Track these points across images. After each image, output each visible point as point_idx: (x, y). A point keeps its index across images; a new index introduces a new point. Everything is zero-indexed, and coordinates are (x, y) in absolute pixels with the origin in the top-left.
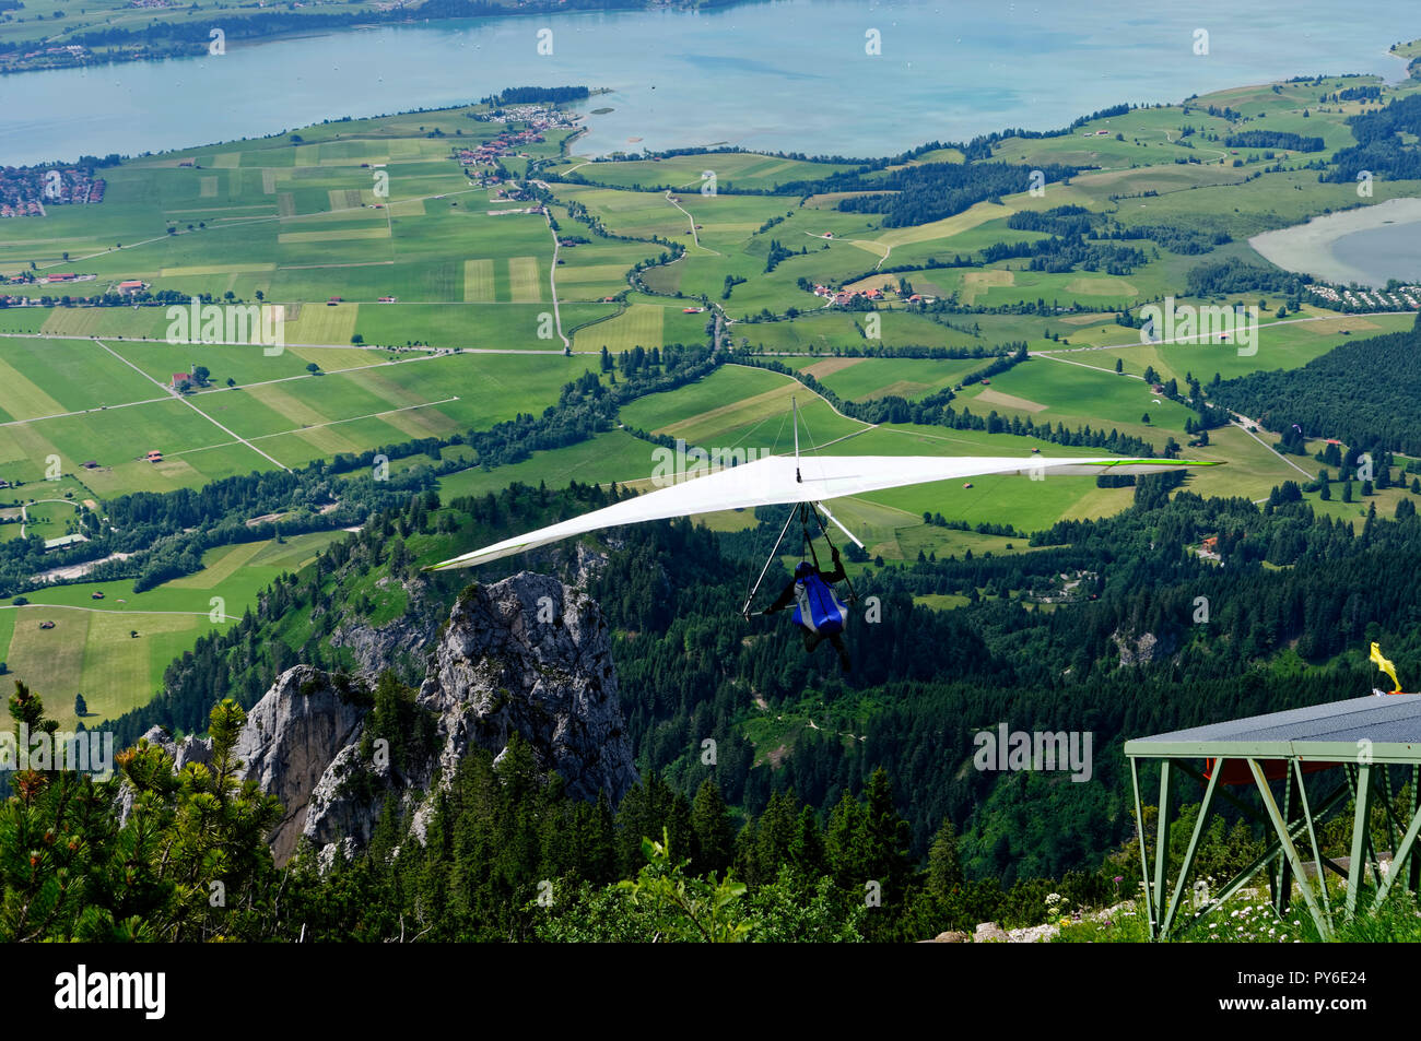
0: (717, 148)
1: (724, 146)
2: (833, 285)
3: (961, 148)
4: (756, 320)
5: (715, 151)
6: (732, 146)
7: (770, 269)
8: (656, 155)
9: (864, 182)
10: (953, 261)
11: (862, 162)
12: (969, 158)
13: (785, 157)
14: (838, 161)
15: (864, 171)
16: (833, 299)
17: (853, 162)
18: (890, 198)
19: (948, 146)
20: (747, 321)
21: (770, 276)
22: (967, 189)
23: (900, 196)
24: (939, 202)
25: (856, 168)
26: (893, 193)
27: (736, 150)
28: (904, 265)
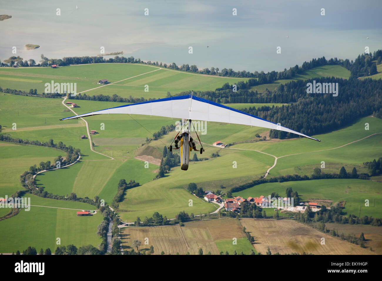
0: (113, 57)
1: (120, 56)
2: (224, 191)
3: (346, 64)
4: (149, 223)
5: (111, 61)
6: (127, 57)
7: (162, 174)
8: (54, 62)
9: (253, 94)
10: (338, 172)
11: (252, 75)
12: (355, 74)
13: (177, 69)
14: (228, 73)
15: (253, 84)
16: (222, 205)
17: (243, 75)
18: (277, 110)
19: (334, 62)
20: (140, 225)
21: (163, 181)
22: (352, 103)
23: (288, 108)
24: (325, 115)
25: (246, 80)
26: (280, 105)
27: (131, 60)
28: (292, 174)
